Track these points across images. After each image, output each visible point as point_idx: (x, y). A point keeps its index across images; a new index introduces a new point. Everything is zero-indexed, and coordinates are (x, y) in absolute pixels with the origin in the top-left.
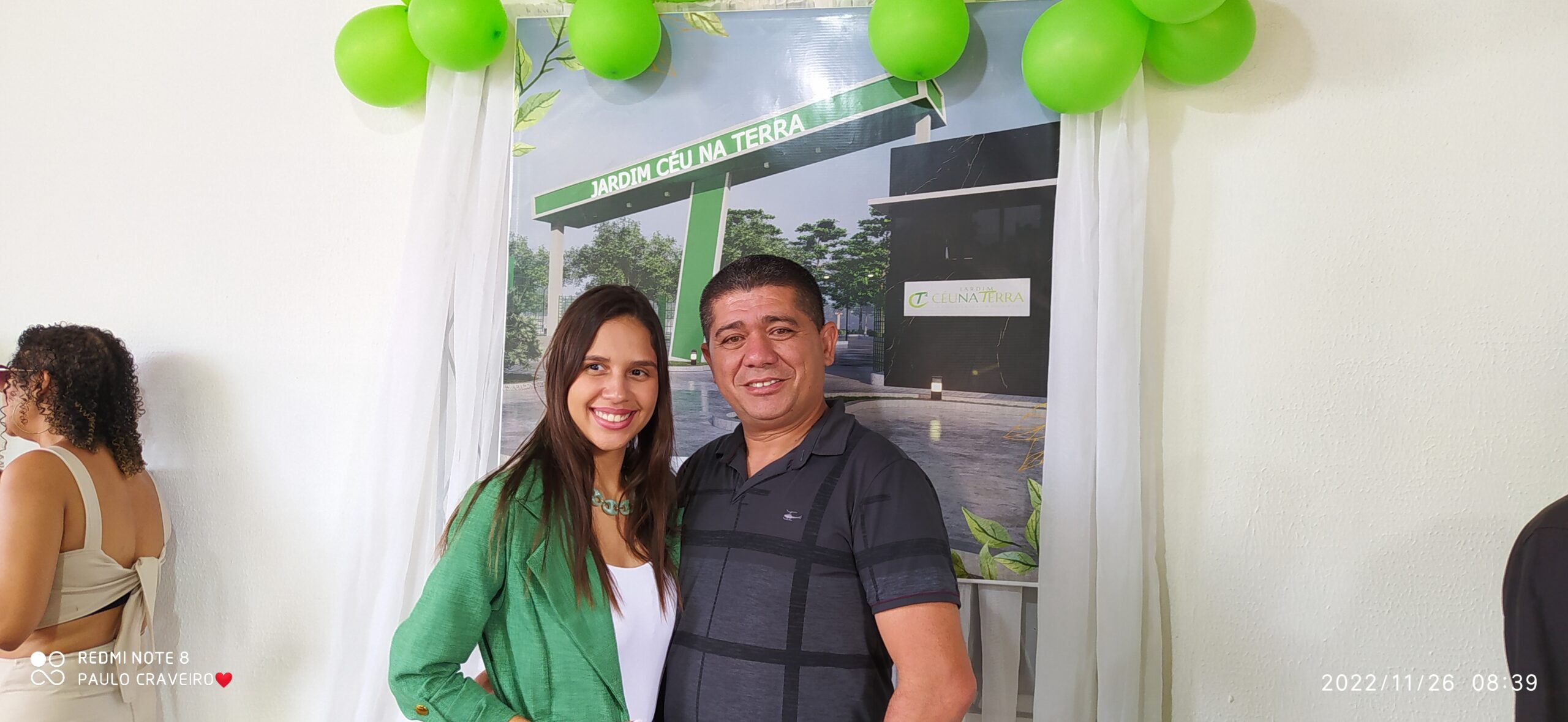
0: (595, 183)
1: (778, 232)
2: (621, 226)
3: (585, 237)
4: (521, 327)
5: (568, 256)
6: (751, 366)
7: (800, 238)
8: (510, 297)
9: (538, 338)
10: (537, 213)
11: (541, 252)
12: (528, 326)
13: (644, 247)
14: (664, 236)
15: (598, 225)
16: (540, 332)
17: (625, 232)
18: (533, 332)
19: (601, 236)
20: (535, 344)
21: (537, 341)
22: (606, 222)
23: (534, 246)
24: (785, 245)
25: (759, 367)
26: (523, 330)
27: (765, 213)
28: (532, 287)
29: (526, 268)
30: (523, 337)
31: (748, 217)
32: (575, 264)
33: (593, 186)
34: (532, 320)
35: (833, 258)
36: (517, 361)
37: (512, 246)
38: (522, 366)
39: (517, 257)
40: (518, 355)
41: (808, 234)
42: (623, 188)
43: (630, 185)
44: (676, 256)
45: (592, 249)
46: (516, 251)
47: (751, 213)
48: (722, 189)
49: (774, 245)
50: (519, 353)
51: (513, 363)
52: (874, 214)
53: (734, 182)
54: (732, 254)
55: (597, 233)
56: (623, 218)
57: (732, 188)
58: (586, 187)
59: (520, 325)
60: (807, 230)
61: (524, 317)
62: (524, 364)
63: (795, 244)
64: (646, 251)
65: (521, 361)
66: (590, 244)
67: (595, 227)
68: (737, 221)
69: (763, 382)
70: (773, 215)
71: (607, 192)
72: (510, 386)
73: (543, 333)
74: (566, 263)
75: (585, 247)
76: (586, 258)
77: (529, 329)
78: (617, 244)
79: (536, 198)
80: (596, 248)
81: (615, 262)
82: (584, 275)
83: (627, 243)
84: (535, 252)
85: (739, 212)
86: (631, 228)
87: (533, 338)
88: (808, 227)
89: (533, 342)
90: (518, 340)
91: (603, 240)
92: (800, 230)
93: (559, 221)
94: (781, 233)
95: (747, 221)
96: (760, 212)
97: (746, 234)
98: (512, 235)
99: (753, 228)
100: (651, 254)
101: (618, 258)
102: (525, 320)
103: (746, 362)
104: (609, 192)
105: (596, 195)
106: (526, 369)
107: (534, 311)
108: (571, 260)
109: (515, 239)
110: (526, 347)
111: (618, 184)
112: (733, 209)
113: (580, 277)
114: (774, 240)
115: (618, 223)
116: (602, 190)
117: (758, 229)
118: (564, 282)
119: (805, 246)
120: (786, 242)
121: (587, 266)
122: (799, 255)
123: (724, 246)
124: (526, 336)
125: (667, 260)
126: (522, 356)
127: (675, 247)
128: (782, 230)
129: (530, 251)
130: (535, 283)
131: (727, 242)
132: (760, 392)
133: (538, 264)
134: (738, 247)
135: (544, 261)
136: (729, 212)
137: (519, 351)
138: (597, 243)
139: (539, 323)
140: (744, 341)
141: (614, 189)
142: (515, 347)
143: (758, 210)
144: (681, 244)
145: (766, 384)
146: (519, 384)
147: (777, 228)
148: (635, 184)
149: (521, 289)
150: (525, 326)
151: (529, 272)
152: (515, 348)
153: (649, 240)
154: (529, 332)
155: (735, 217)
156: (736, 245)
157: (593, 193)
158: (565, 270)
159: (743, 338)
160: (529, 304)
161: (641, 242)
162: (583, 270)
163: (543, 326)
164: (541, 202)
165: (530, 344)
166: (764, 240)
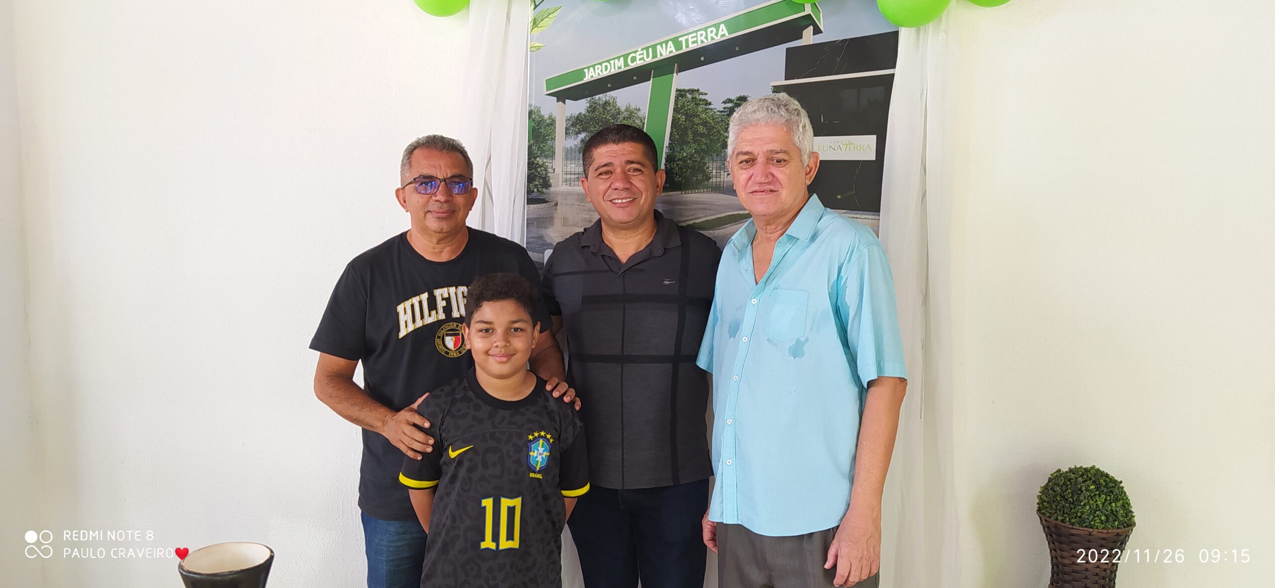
0: (586, 70)
1: (710, 104)
2: (604, 99)
4: (538, 167)
5: (569, 120)
6: (616, 189)
7: (724, 108)
8: (530, 147)
9: (549, 175)
10: (547, 90)
11: (550, 117)
12: (542, 166)
13: (619, 114)
14: (633, 107)
15: (589, 99)
16: (550, 170)
17: (607, 103)
18: (546, 170)
19: (590, 107)
20: (547, 179)
21: (549, 177)
22: (594, 97)
23: (545, 113)
24: (715, 113)
26: (539, 169)
27: (701, 91)
28: (544, 140)
29: (540, 128)
30: (539, 174)
31: (690, 94)
32: (574, 125)
33: (585, 73)
34: (545, 162)
36: (535, 190)
37: (530, 113)
38: (539, 193)
39: (534, 120)
40: (536, 186)
41: (730, 105)
42: (605, 73)
43: (610, 71)
44: (641, 120)
45: (585, 115)
46: (534, 116)
47: (692, 91)
48: (671, 75)
49: (708, 113)
51: (533, 191)
53: (680, 70)
54: (679, 118)
55: (588, 105)
56: (605, 94)
57: (679, 74)
58: (580, 73)
59: (537, 166)
60: (729, 102)
61: (540, 161)
62: (540, 192)
63: (721, 112)
64: (621, 117)
65: (538, 190)
66: (583, 112)
67: (587, 100)
68: (683, 96)
69: (622, 199)
70: (706, 92)
71: (594, 76)
72: (532, 206)
73: (552, 171)
74: (567, 125)
75: (580, 114)
76: (580, 121)
77: (543, 168)
78: (602, 112)
79: (546, 80)
80: (587, 114)
82: (579, 133)
83: (608, 111)
84: (546, 117)
85: (684, 90)
86: (611, 101)
87: (546, 174)
88: (730, 101)
89: (546, 177)
90: (536, 176)
91: (592, 109)
92: (725, 102)
93: (562, 96)
94: (712, 104)
95: (689, 96)
96: (698, 90)
97: (688, 105)
98: (530, 105)
99: (693, 101)
100: (624, 118)
101: (602, 121)
102: (540, 162)
103: (614, 186)
104: (596, 77)
105: (587, 79)
106: (541, 195)
107: (546, 157)
108: (571, 123)
109: (533, 108)
110: (541, 181)
111: (602, 71)
112: (679, 88)
113: (577, 134)
114: (707, 109)
115: (602, 97)
116: (591, 75)
117: (696, 102)
118: (566, 137)
120: (716, 111)
121: (581, 127)
123: (673, 113)
124: (541, 173)
126: (539, 186)
127: (640, 114)
128: (712, 102)
129: (542, 117)
130: (547, 138)
131: (676, 110)
132: (621, 205)
133: (548, 125)
134: (683, 114)
135: (552, 123)
136: (677, 90)
137: (537, 183)
138: (588, 111)
139: (550, 165)
140: (612, 175)
141: (599, 74)
143: (696, 89)
144: (645, 112)
145: (624, 201)
146: (538, 205)
147: (709, 101)
148: (613, 71)
149: (537, 142)
150: (540, 166)
151: (543, 130)
152: (534, 181)
153: (623, 109)
154: (543, 170)
155: (681, 93)
156: (682, 112)
157: (585, 77)
158: (566, 129)
159: (612, 173)
160: (543, 151)
161: (617, 111)
162: (578, 129)
163: (552, 167)
164: (550, 83)
165: (544, 179)
166: (700, 109)
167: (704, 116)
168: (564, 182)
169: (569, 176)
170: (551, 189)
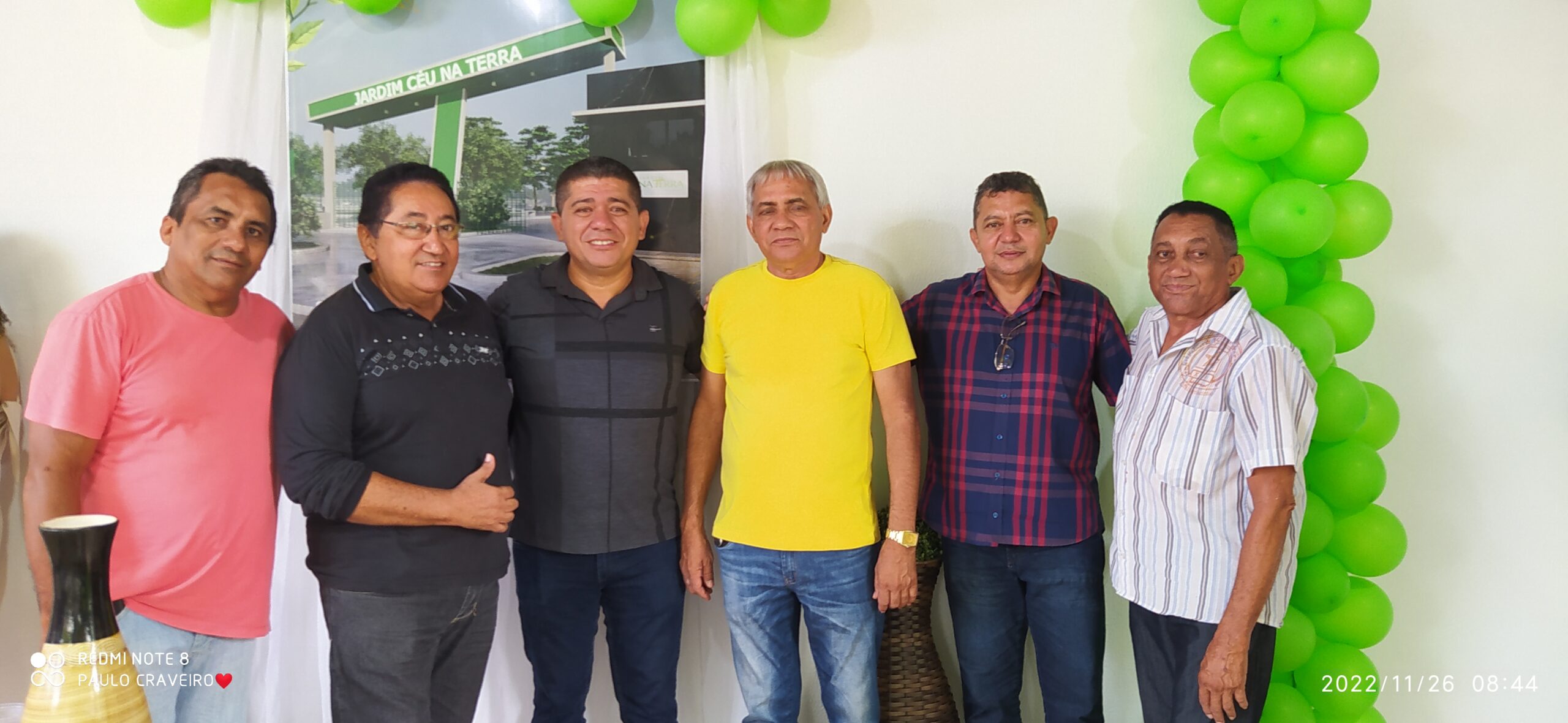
0: (357, 94)
1: (505, 134)
2: (381, 128)
3: (352, 136)
5: (339, 151)
6: (596, 229)
7: (522, 139)
8: (293, 182)
9: (318, 214)
10: (312, 115)
11: (316, 147)
12: (309, 205)
13: (400, 145)
14: (416, 136)
15: (362, 127)
16: (319, 209)
17: (384, 132)
18: (313, 209)
19: (365, 136)
20: (316, 219)
21: (317, 217)
22: (368, 125)
23: (310, 143)
24: (511, 144)
25: (603, 231)
26: (305, 208)
27: (495, 120)
28: (310, 175)
29: (305, 160)
31: (482, 123)
32: (346, 156)
33: (355, 97)
34: (313, 200)
35: (548, 154)
36: (302, 232)
37: (292, 143)
39: (296, 151)
40: (302, 227)
41: (527, 136)
42: (381, 98)
43: (386, 96)
44: (427, 152)
45: (358, 145)
46: (295, 146)
47: (484, 120)
48: (458, 101)
49: (503, 144)
50: (303, 226)
51: (298, 234)
52: (576, 122)
53: (470, 96)
54: (470, 150)
55: (362, 133)
56: (382, 121)
57: (469, 100)
58: (350, 97)
59: (302, 204)
60: (526, 133)
61: (305, 198)
62: (307, 234)
63: (519, 143)
64: (402, 148)
65: (305, 233)
66: (357, 142)
67: (360, 129)
68: (473, 125)
69: (602, 240)
70: (500, 121)
71: (368, 101)
72: (298, 251)
73: (321, 210)
74: (337, 156)
75: (353, 144)
76: (353, 152)
77: (310, 207)
78: (379, 142)
79: (310, 105)
80: (361, 144)
81: (377, 156)
82: (353, 165)
83: (386, 141)
84: (311, 147)
85: (475, 119)
86: (389, 130)
87: (314, 214)
88: (527, 131)
89: (314, 217)
90: (301, 216)
91: (367, 138)
92: (522, 133)
93: (329, 123)
94: (508, 135)
95: (481, 125)
96: (490, 120)
97: (480, 136)
98: (291, 134)
99: (485, 131)
100: (406, 150)
101: (380, 153)
102: (306, 200)
103: (594, 226)
104: (370, 102)
105: (359, 104)
107: (313, 193)
108: (342, 154)
109: (294, 137)
110: (308, 222)
111: (376, 95)
112: (469, 116)
113: (350, 167)
114: (502, 140)
115: (378, 125)
116: (363, 100)
117: (490, 132)
118: (336, 170)
119: (526, 145)
120: (512, 142)
121: (355, 159)
122: (522, 152)
123: (464, 145)
124: (306, 212)
125: (420, 155)
126: (306, 228)
127: (424, 145)
128: (508, 133)
129: (306, 147)
130: (313, 171)
131: (466, 141)
132: (602, 248)
133: (314, 156)
134: (474, 145)
135: (319, 154)
136: (467, 119)
137: (303, 224)
138: (363, 141)
139: (319, 203)
140: (592, 212)
141: (373, 99)
142: (299, 221)
143: (488, 117)
144: (430, 142)
145: (605, 242)
147: (504, 131)
148: (391, 96)
149: (301, 176)
150: (306, 205)
151: (307, 163)
153: (404, 139)
154: (311, 209)
155: (471, 123)
156: (473, 144)
157: (356, 101)
158: (337, 161)
159: (591, 210)
160: (309, 187)
161: (398, 141)
162: (352, 161)
163: (321, 205)
164: (314, 108)
165: (312, 219)
166: (494, 139)
167: (500, 148)
168: (337, 222)
169: (342, 216)
170: (322, 231)
